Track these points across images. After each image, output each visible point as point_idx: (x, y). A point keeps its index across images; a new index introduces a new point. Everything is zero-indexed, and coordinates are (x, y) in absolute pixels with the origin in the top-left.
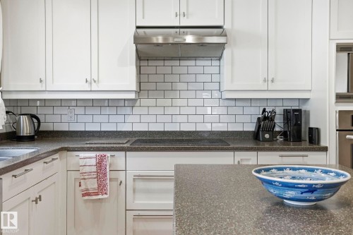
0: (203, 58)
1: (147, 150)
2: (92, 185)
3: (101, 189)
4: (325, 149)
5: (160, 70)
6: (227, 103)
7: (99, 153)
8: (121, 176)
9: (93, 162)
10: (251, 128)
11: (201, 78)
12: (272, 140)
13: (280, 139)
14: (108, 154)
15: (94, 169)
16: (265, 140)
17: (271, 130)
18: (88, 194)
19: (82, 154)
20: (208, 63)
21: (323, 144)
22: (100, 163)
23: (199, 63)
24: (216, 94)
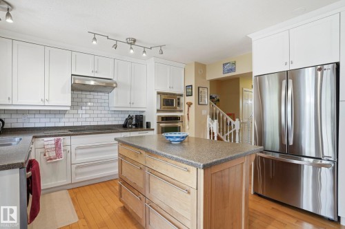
0: (101, 92)
1: (80, 135)
2: (53, 154)
3: (58, 155)
4: (153, 130)
5: (80, 96)
6: (112, 112)
7: (56, 138)
8: (68, 148)
9: (53, 142)
10: (122, 123)
11: (100, 101)
12: (131, 127)
13: (134, 127)
14: (62, 138)
15: (54, 146)
16: (130, 128)
17: (131, 124)
18: (51, 159)
19: (46, 139)
20: (103, 94)
21: (152, 128)
22: (57, 143)
23: (100, 94)
24: (107, 108)
